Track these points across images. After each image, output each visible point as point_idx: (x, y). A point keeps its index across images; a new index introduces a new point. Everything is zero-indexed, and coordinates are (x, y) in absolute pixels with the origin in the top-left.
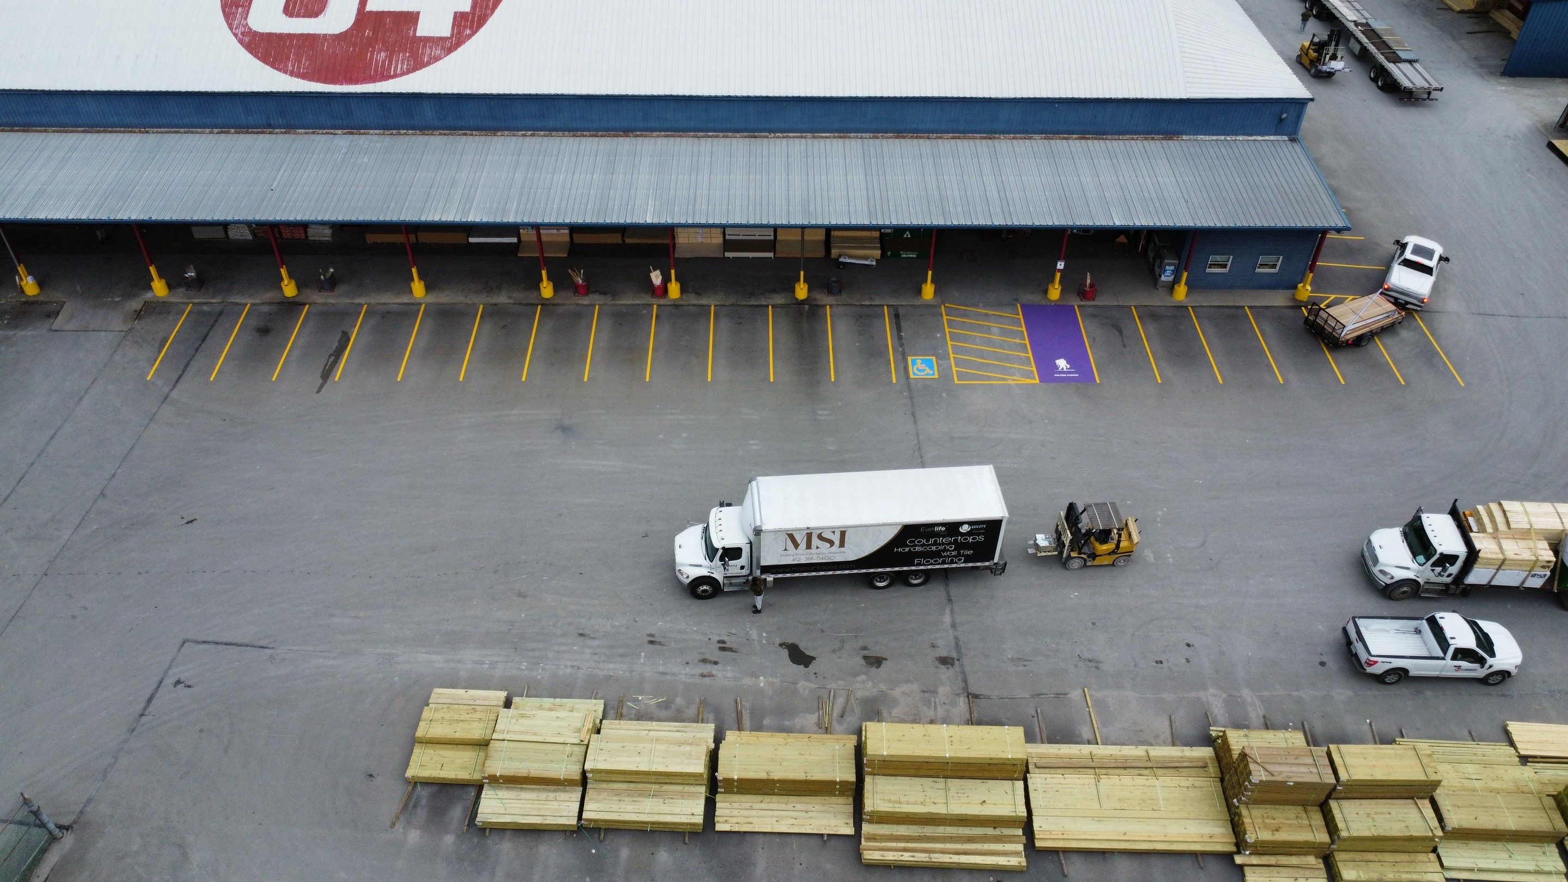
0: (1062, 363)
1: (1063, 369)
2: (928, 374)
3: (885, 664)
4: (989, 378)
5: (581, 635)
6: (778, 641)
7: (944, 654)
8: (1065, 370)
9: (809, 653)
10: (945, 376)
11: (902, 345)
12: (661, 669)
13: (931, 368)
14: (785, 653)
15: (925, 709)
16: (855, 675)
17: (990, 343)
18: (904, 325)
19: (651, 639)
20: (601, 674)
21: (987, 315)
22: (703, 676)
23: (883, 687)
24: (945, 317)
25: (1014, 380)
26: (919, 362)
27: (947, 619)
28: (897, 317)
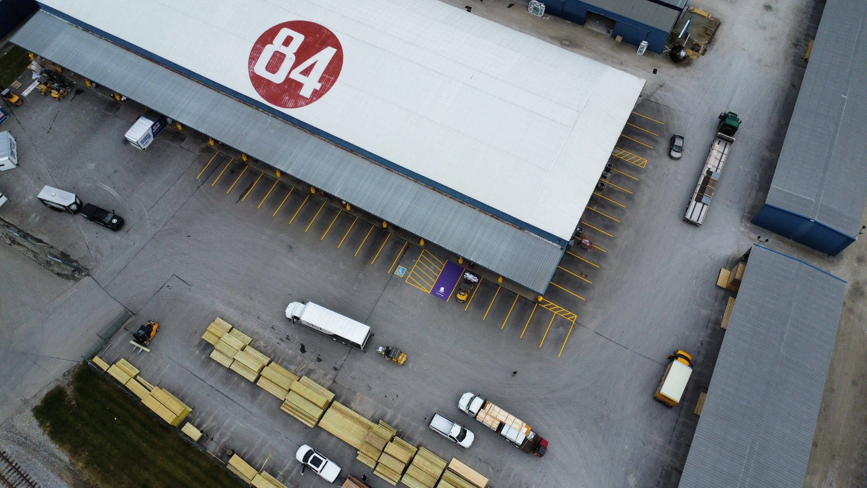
0: (442, 289)
1: (441, 291)
2: (400, 275)
3: (321, 362)
4: (416, 284)
5: (258, 317)
6: (301, 343)
7: (337, 366)
8: (441, 292)
9: (306, 350)
10: (404, 278)
11: (401, 260)
12: (270, 336)
13: (402, 273)
14: (301, 347)
15: (321, 379)
16: (312, 361)
17: (427, 271)
18: (407, 252)
19: (273, 327)
20: (256, 331)
21: (435, 260)
22: (278, 343)
23: (316, 368)
24: (421, 254)
25: (423, 289)
26: (401, 268)
27: (345, 357)
28: (407, 247)
